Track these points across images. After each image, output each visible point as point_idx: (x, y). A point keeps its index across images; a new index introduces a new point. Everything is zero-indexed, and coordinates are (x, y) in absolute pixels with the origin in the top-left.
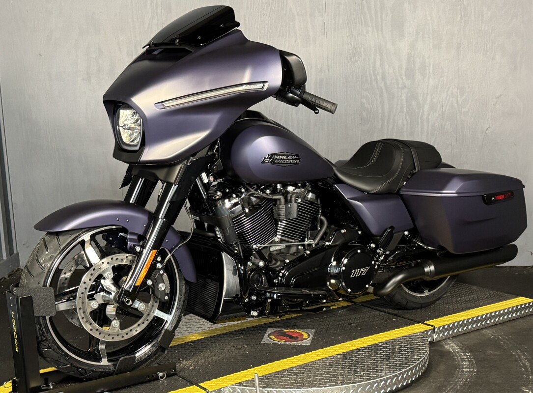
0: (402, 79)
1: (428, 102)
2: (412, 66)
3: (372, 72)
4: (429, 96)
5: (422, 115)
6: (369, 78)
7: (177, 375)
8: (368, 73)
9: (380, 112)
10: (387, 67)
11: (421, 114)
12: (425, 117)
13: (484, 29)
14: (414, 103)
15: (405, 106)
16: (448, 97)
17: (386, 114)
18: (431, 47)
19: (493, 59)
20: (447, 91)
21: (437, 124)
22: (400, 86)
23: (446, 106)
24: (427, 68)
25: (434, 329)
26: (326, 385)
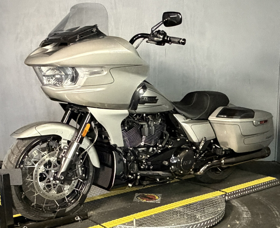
7: (88, 219)
25: (226, 194)
26: (172, 224)
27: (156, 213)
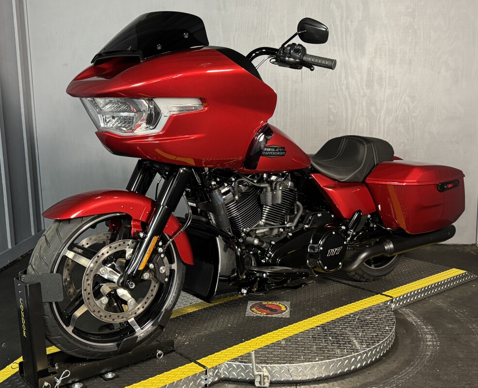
0: (363, 89)
1: (384, 108)
2: (372, 78)
3: (338, 82)
4: (385, 103)
5: (380, 119)
6: (335, 88)
7: (174, 351)
8: (335, 84)
9: (344, 115)
10: (350, 79)
11: (378, 117)
12: (382, 120)
13: (431, 48)
14: (373, 109)
15: (365, 110)
16: (401, 104)
17: (349, 117)
18: (387, 62)
19: (439, 73)
20: (400, 99)
21: (391, 126)
22: (361, 94)
23: (400, 111)
24: (384, 80)
25: (392, 300)
26: (315, 359)
27: (286, 336)
